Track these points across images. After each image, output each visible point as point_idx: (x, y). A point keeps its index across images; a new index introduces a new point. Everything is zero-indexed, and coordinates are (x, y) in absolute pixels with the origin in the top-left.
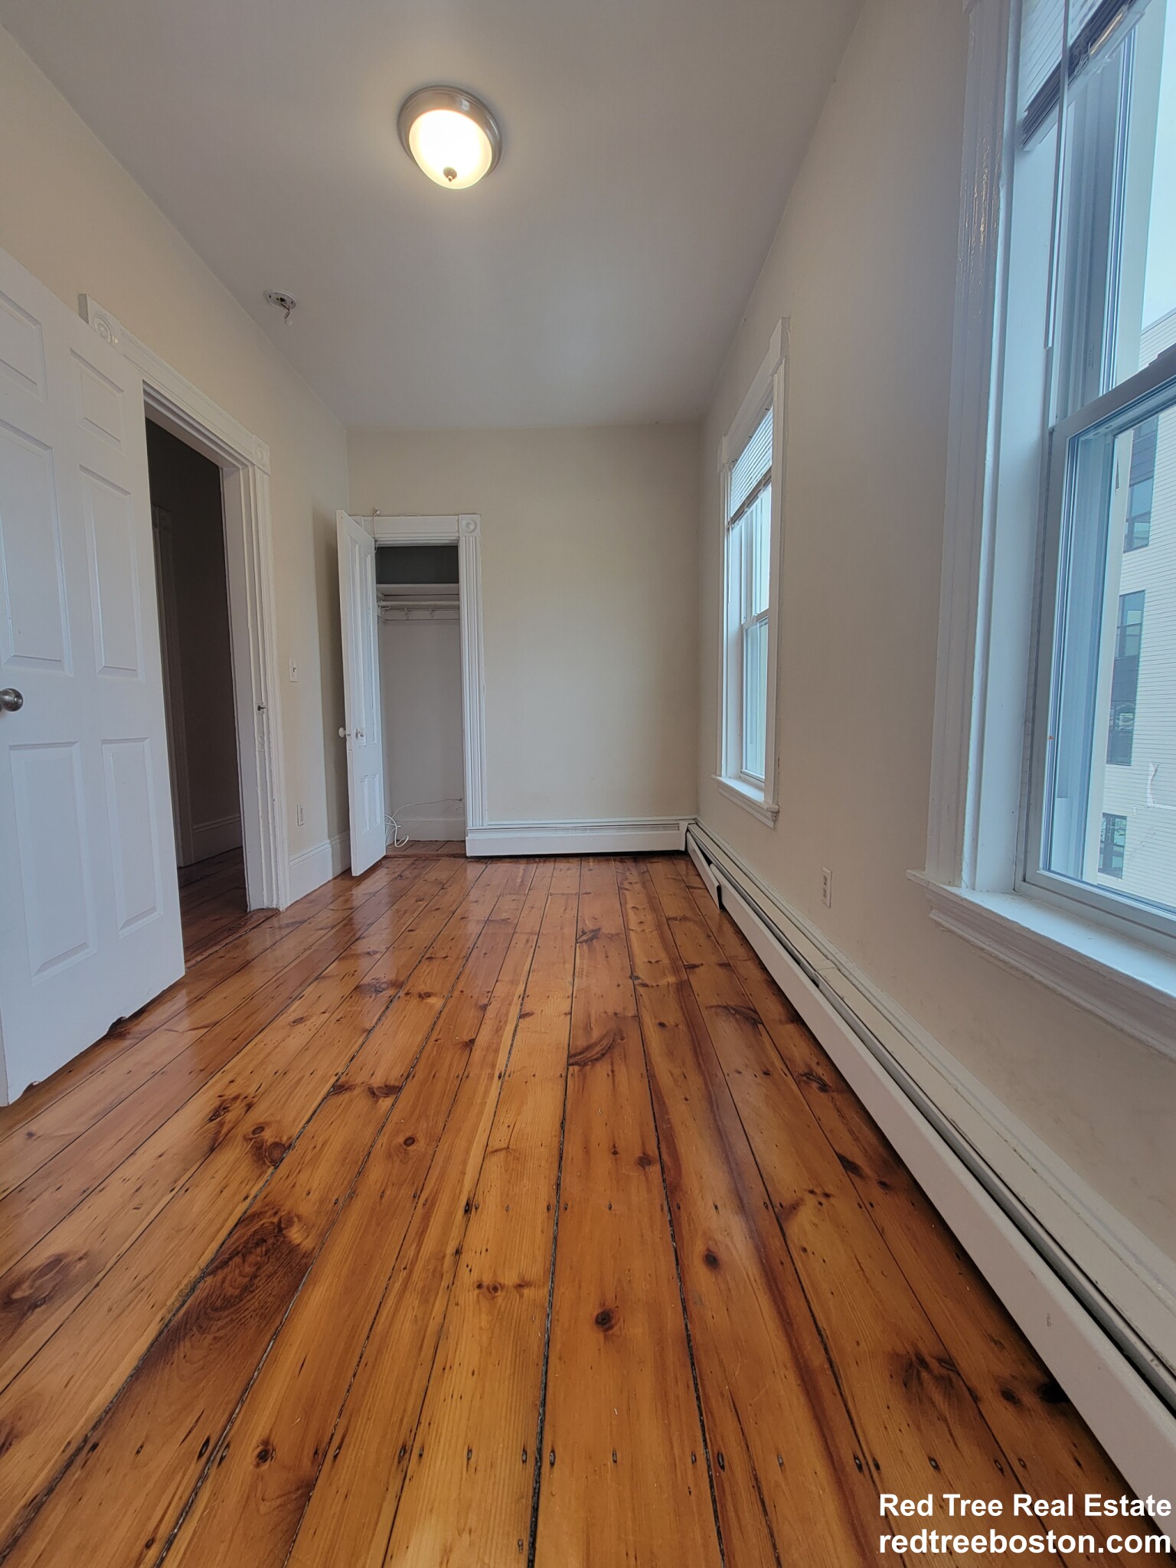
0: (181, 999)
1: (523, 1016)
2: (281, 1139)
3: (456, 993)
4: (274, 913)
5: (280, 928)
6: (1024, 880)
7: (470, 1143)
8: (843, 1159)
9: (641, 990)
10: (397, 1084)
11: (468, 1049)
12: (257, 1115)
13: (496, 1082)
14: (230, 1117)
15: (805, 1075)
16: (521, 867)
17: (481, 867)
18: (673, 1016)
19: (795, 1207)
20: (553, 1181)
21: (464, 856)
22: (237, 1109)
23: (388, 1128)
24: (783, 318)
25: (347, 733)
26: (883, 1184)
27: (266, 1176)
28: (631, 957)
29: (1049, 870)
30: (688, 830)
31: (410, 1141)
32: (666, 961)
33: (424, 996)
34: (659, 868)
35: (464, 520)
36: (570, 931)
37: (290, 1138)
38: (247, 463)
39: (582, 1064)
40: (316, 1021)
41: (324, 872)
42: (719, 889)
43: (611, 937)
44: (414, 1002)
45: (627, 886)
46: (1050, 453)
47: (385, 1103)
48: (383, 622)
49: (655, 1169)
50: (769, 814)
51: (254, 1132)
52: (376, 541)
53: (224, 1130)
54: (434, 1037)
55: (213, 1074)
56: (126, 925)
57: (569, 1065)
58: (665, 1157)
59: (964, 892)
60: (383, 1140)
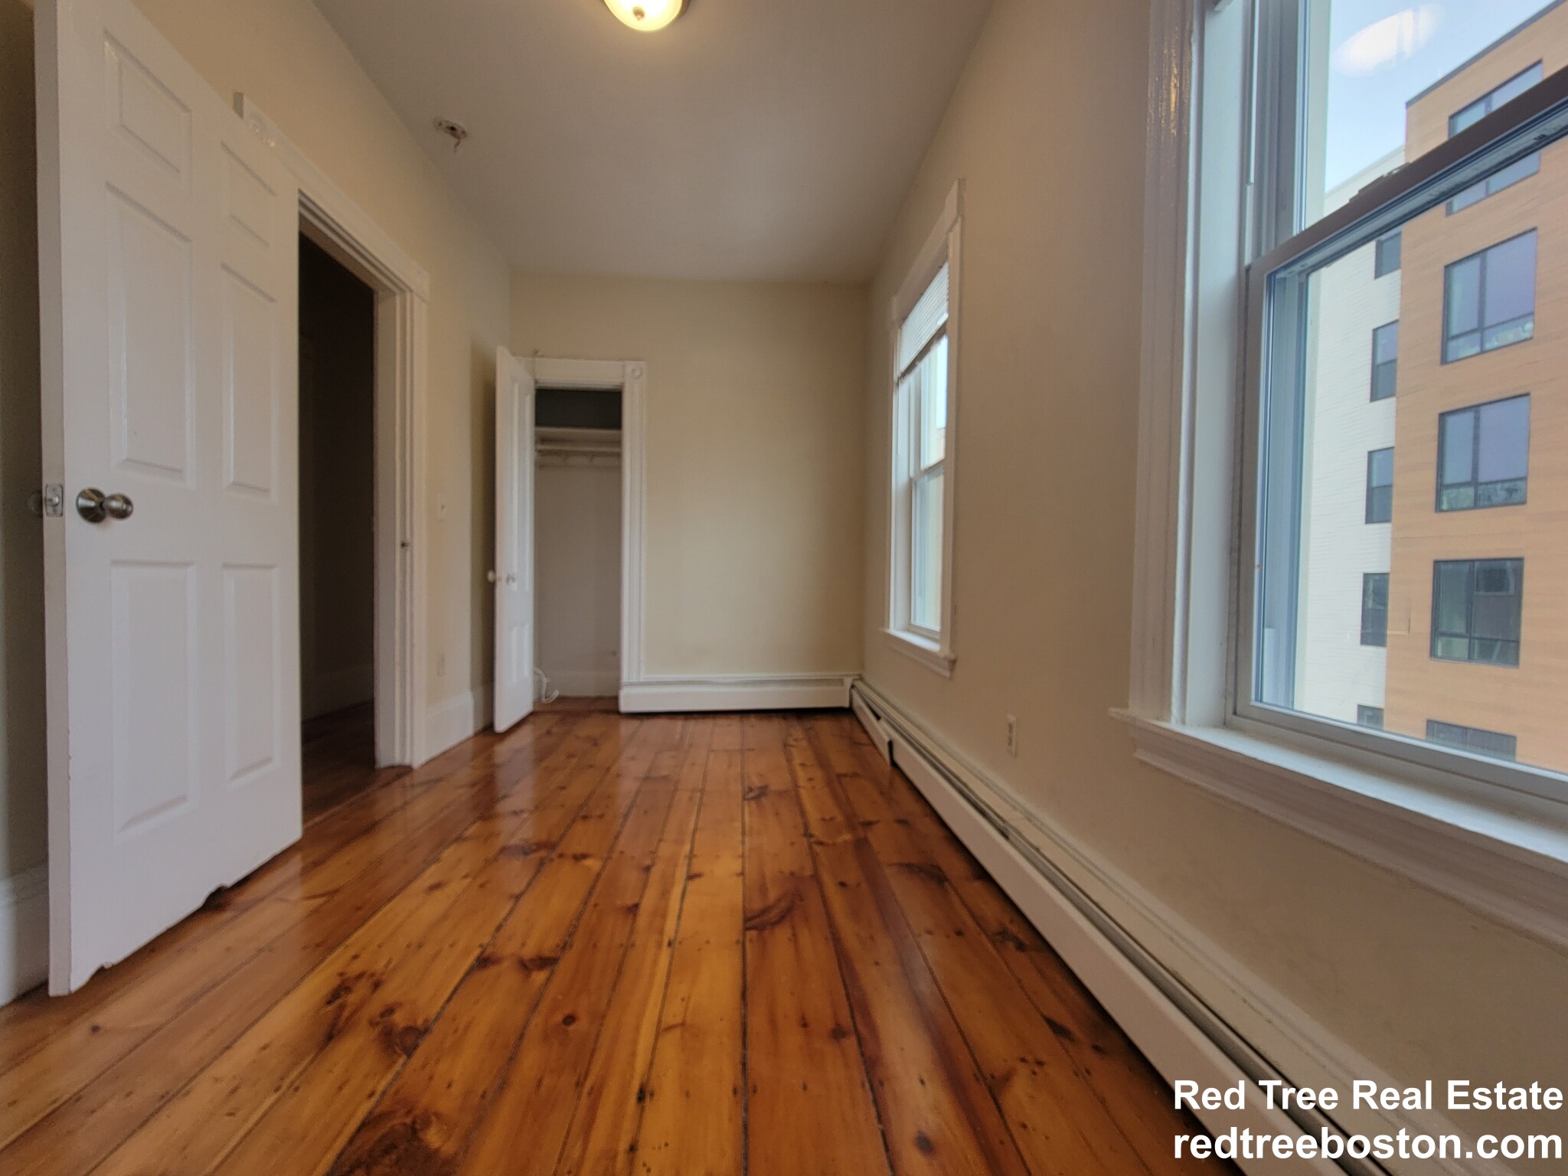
0: (295, 864)
1: (691, 877)
2: (416, 1022)
3: (615, 855)
4: (405, 771)
5: (413, 786)
6: (1235, 713)
7: (640, 1016)
8: (1051, 1023)
9: (817, 849)
10: (553, 955)
11: (631, 916)
12: (389, 993)
13: (665, 949)
14: (352, 998)
15: (999, 934)
16: (679, 724)
17: (634, 724)
18: (853, 876)
19: (1007, 1078)
20: (738, 1058)
21: (618, 712)
22: (361, 990)
23: (544, 1006)
24: (959, 180)
25: (498, 575)
26: (1097, 1049)
27: (397, 1067)
28: (803, 813)
29: (1261, 701)
30: (853, 687)
31: (570, 1019)
32: (840, 818)
33: (579, 858)
34: (824, 725)
35: (630, 366)
36: (737, 788)
37: (426, 1020)
38: (404, 287)
39: (761, 928)
40: (456, 887)
41: (462, 726)
42: (890, 744)
43: (781, 794)
44: (567, 866)
45: (792, 742)
46: (1247, 289)
47: (539, 977)
48: (540, 467)
49: (851, 1042)
50: (946, 663)
51: (382, 1015)
52: (536, 382)
53: (346, 1013)
54: (593, 901)
55: (332, 949)
56: (235, 777)
57: (746, 929)
58: (861, 1027)
59: (1173, 725)
60: (537, 1020)
